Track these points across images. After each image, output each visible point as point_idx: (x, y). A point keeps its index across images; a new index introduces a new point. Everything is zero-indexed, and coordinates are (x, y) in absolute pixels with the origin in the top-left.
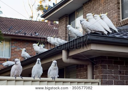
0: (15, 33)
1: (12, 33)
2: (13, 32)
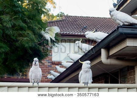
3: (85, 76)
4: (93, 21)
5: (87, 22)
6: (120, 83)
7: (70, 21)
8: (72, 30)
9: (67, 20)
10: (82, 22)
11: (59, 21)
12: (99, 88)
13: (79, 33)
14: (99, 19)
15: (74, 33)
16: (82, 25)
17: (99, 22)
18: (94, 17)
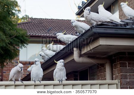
0: (54, 34)
1: (51, 35)
2: (52, 33)
3: (59, 73)
4: (58, 23)
5: (52, 24)
6: (90, 80)
7: (36, 23)
8: (38, 31)
9: (33, 22)
10: (47, 24)
11: (25, 23)
12: (73, 85)
13: (45, 35)
14: (63, 21)
15: (40, 34)
16: (48, 26)
17: (63, 24)
18: (58, 20)
